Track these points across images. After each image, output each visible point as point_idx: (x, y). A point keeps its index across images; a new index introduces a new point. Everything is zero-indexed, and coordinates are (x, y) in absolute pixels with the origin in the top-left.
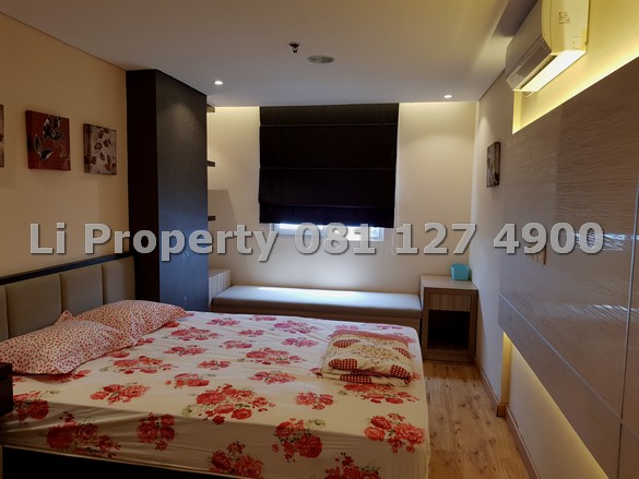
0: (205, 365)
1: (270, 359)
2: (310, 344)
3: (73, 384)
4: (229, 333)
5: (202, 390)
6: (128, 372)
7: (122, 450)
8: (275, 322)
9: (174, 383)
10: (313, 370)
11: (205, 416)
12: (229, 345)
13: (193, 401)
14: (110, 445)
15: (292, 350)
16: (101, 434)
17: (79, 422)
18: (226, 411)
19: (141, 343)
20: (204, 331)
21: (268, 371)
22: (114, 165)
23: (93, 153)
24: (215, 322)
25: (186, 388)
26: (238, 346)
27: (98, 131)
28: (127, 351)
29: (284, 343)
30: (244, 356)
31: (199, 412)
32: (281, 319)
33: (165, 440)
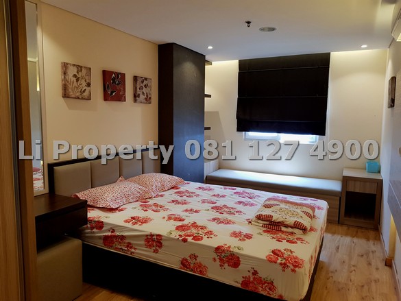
0: (186, 211)
1: (224, 211)
2: (252, 205)
3: (117, 214)
4: (206, 195)
5: (180, 223)
6: (145, 211)
7: (137, 251)
8: (235, 191)
9: (166, 218)
10: (247, 220)
11: (178, 237)
12: (203, 201)
13: (174, 228)
14: (131, 248)
15: (239, 207)
16: (127, 241)
17: (118, 234)
18: (189, 236)
19: (157, 196)
20: (192, 193)
21: (220, 217)
22: (150, 98)
23: (139, 92)
24: (200, 188)
25: (172, 222)
26: (208, 203)
27: (141, 79)
28: (148, 200)
29: (236, 203)
30: (210, 208)
31: (176, 234)
32: (239, 189)
33: (157, 248)
